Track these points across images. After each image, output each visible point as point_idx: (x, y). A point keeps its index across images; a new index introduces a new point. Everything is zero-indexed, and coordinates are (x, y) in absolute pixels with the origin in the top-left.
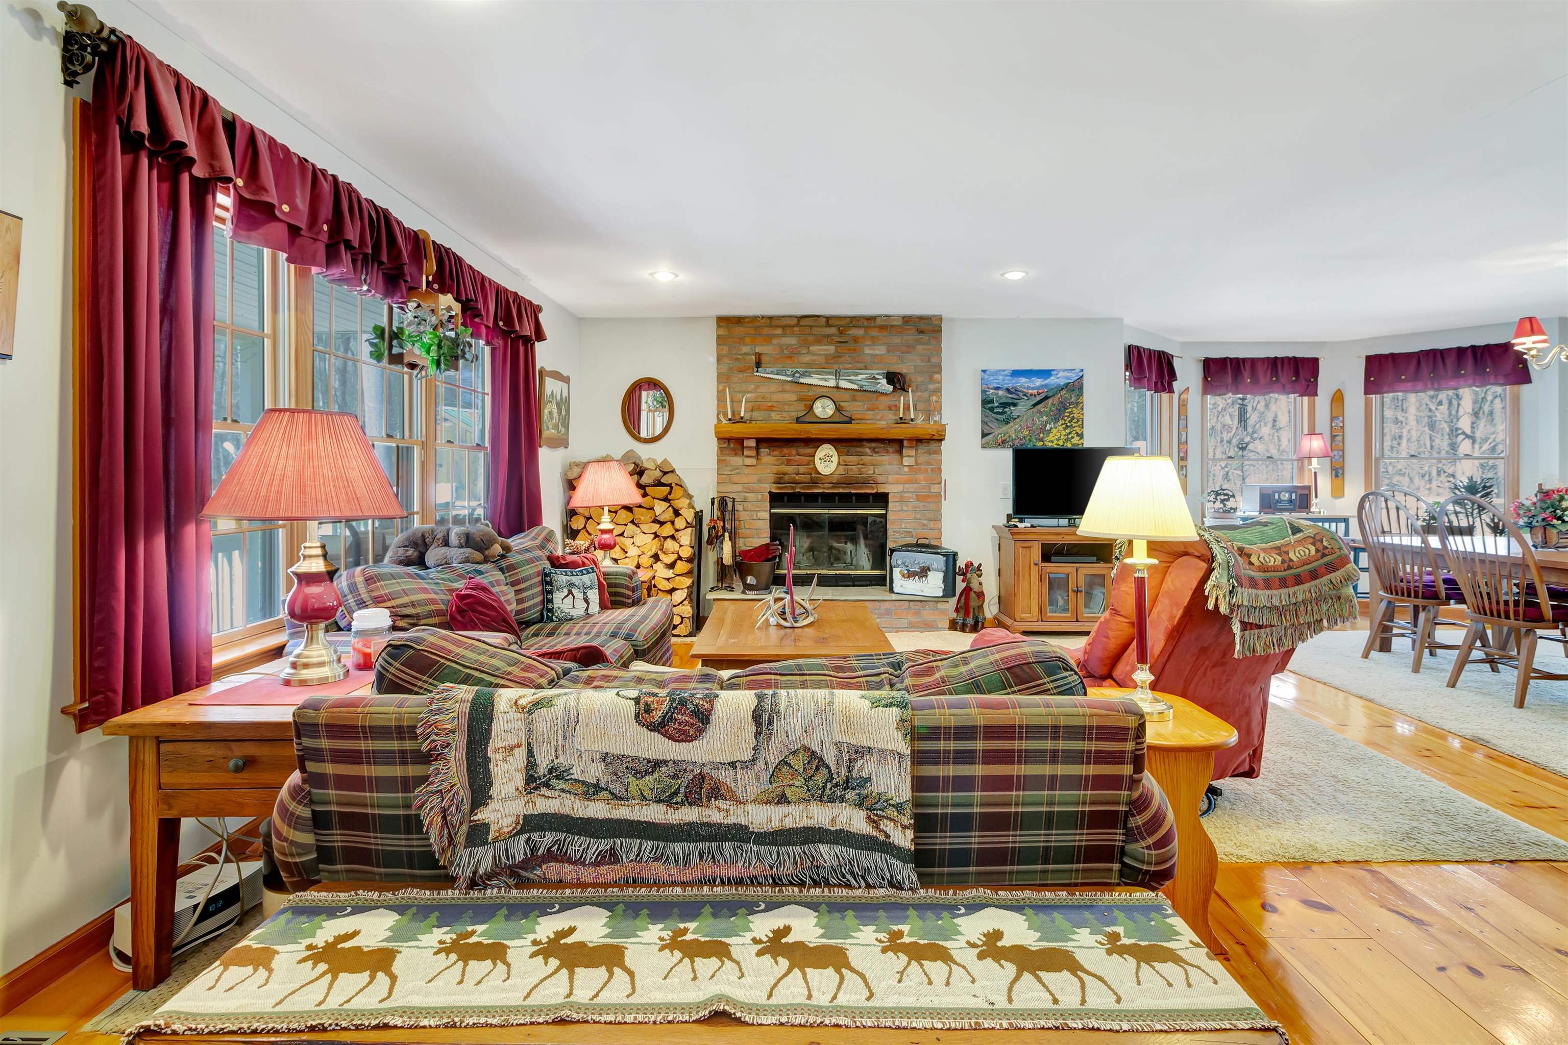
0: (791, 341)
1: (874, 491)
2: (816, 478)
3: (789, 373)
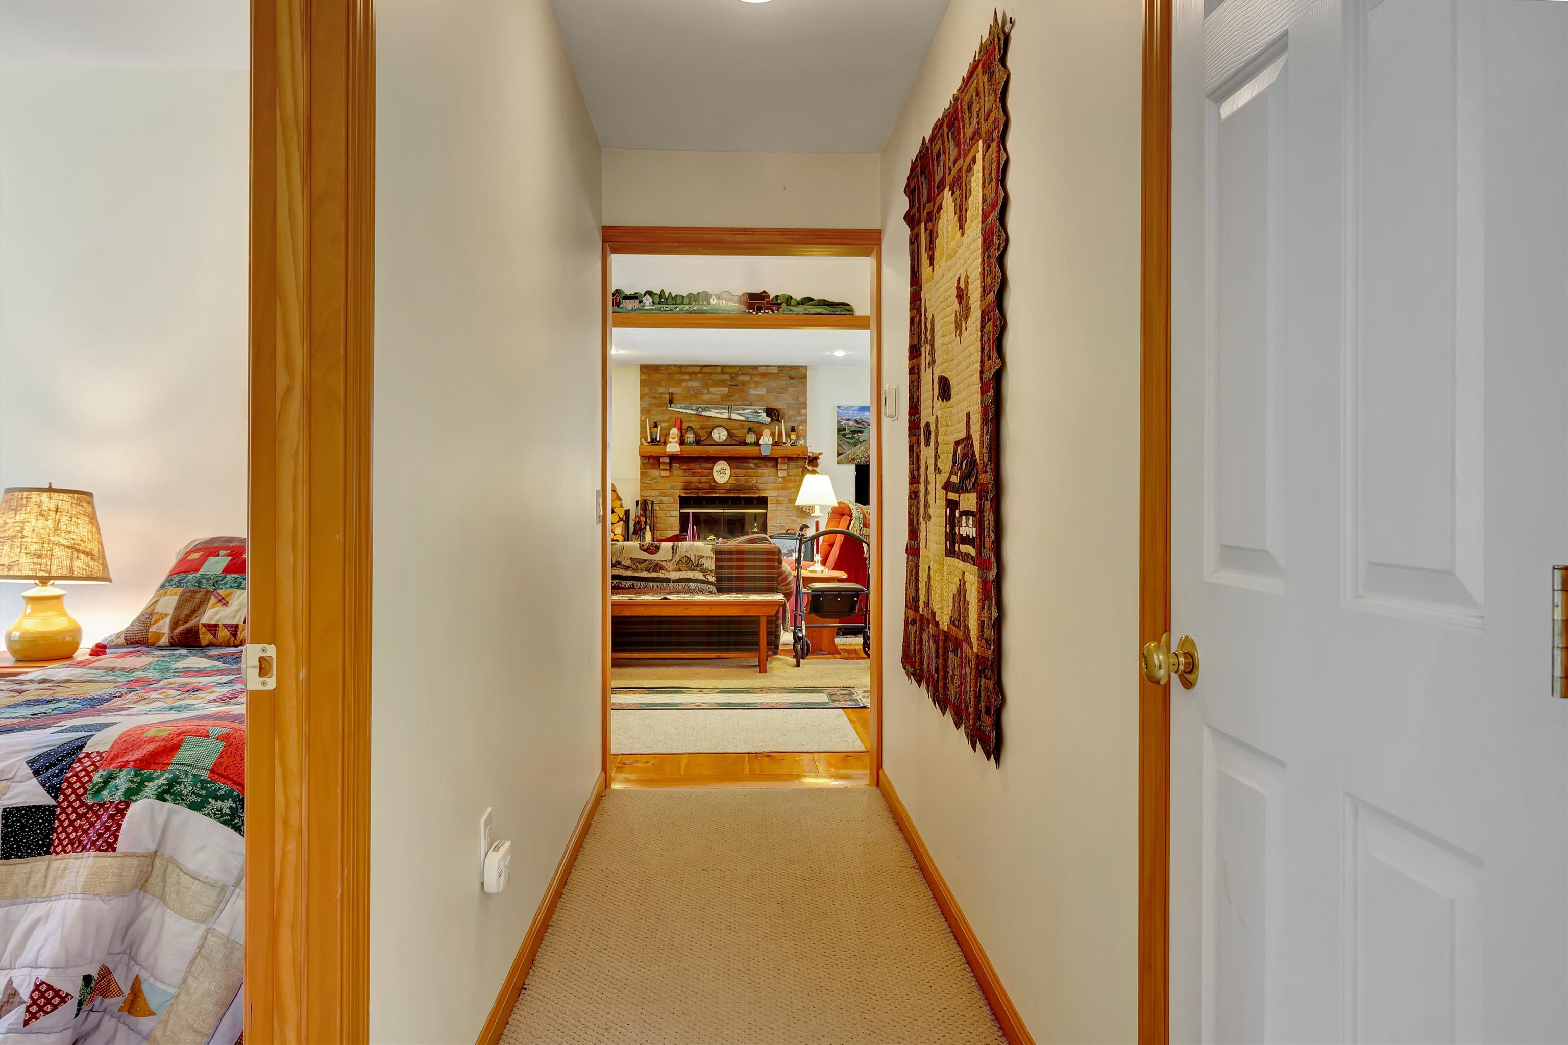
0: (696, 384)
1: (758, 495)
2: (714, 487)
3: (694, 408)
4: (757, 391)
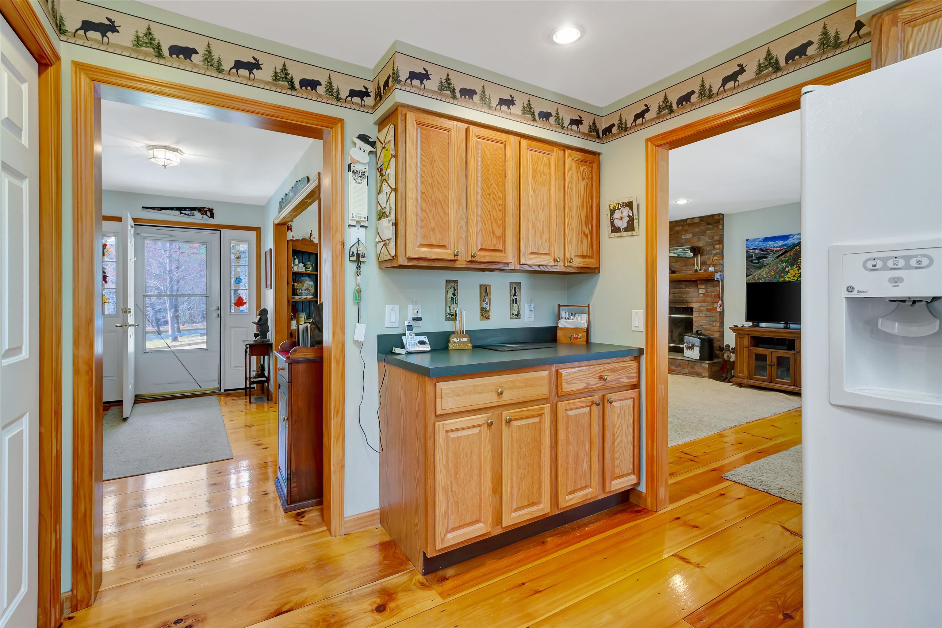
1: (686, 306)
4: (686, 236)
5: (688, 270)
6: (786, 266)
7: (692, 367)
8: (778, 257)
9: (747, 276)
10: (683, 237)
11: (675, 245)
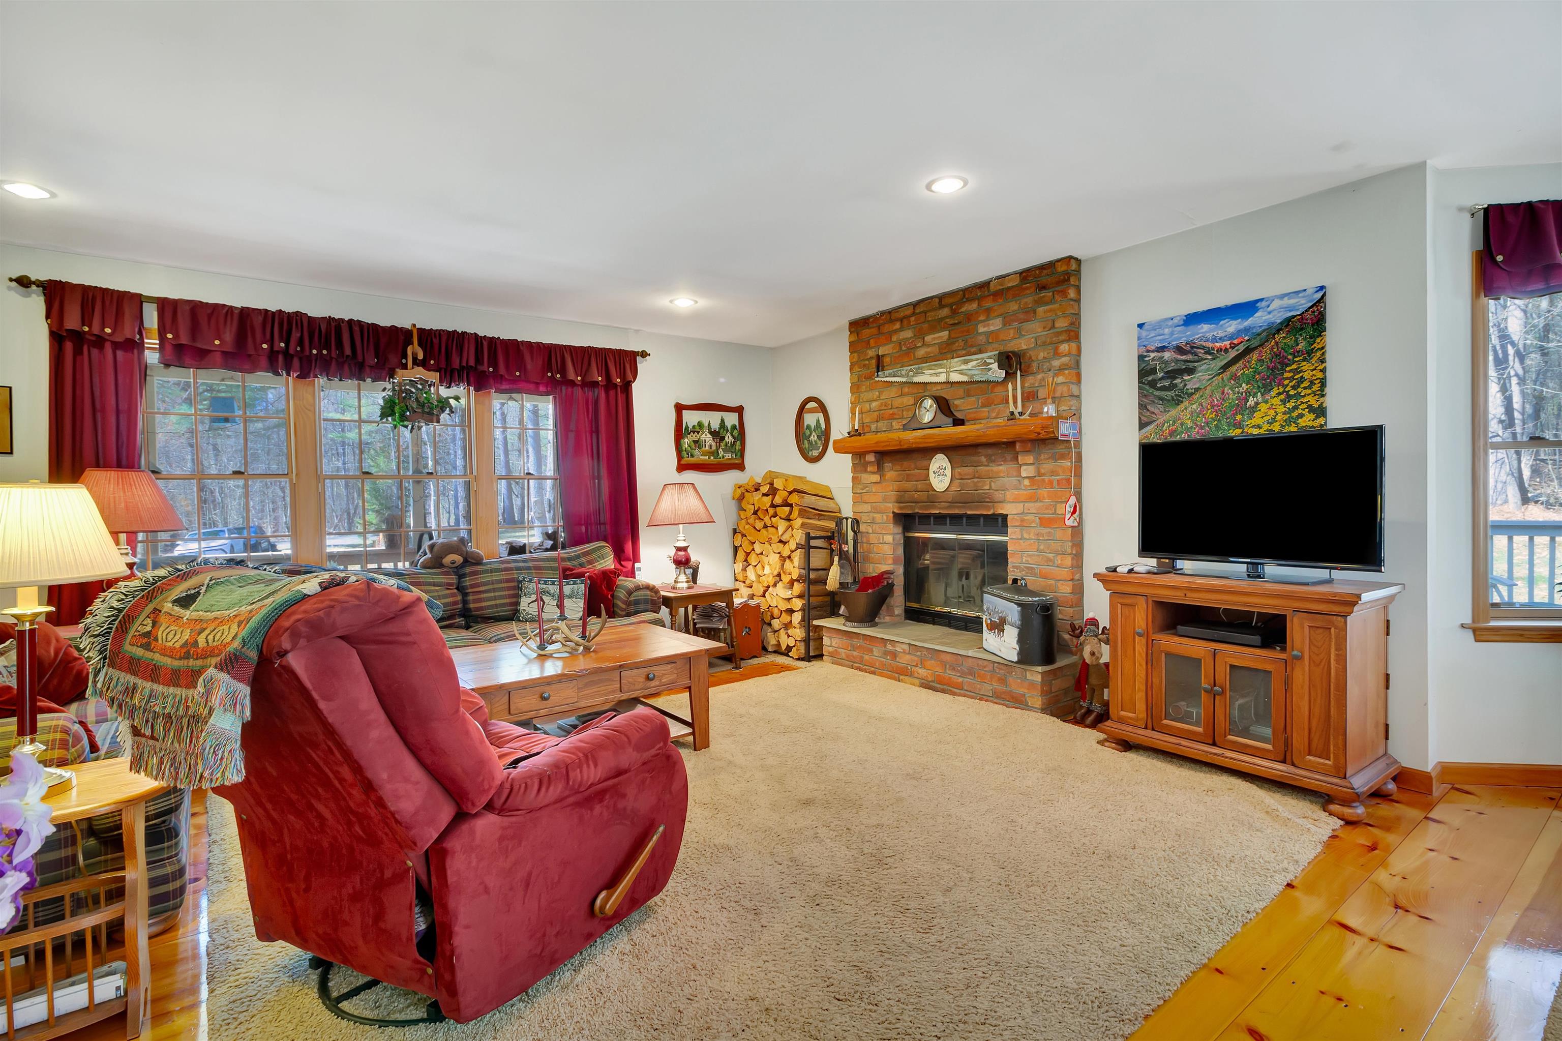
0: (908, 334)
1: (990, 512)
2: (932, 496)
3: (903, 373)
4: (988, 325)
5: (994, 415)
6: (1248, 393)
7: (1003, 681)
8: (1225, 368)
9: (1142, 425)
10: (981, 329)
11: (964, 352)
